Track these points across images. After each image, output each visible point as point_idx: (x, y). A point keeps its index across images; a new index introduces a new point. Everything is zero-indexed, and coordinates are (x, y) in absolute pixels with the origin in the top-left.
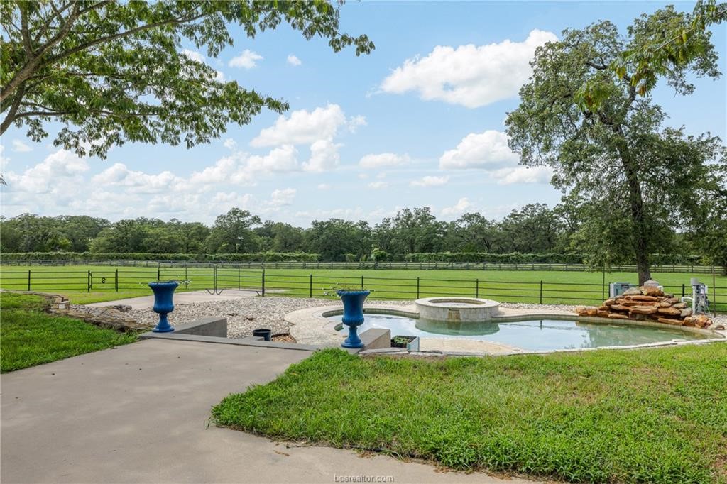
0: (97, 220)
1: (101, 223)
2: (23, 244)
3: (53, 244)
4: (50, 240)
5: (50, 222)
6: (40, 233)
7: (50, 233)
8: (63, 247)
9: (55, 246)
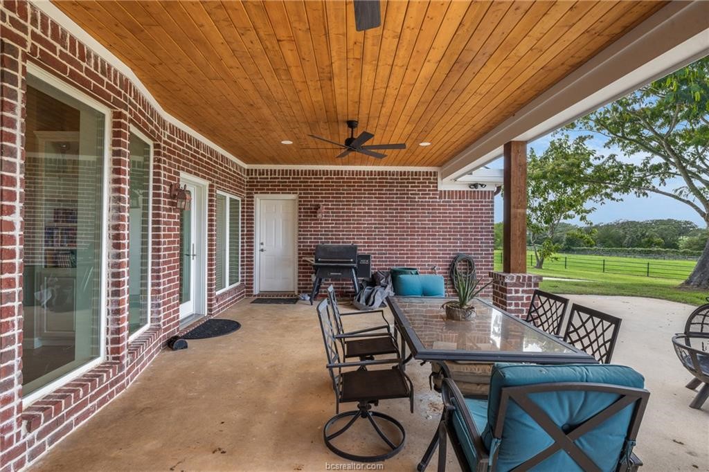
0: (680, 222)
1: (685, 224)
2: (625, 242)
3: (649, 241)
4: (646, 239)
5: (646, 226)
6: (639, 234)
7: (647, 234)
8: (658, 244)
9: (650, 243)
